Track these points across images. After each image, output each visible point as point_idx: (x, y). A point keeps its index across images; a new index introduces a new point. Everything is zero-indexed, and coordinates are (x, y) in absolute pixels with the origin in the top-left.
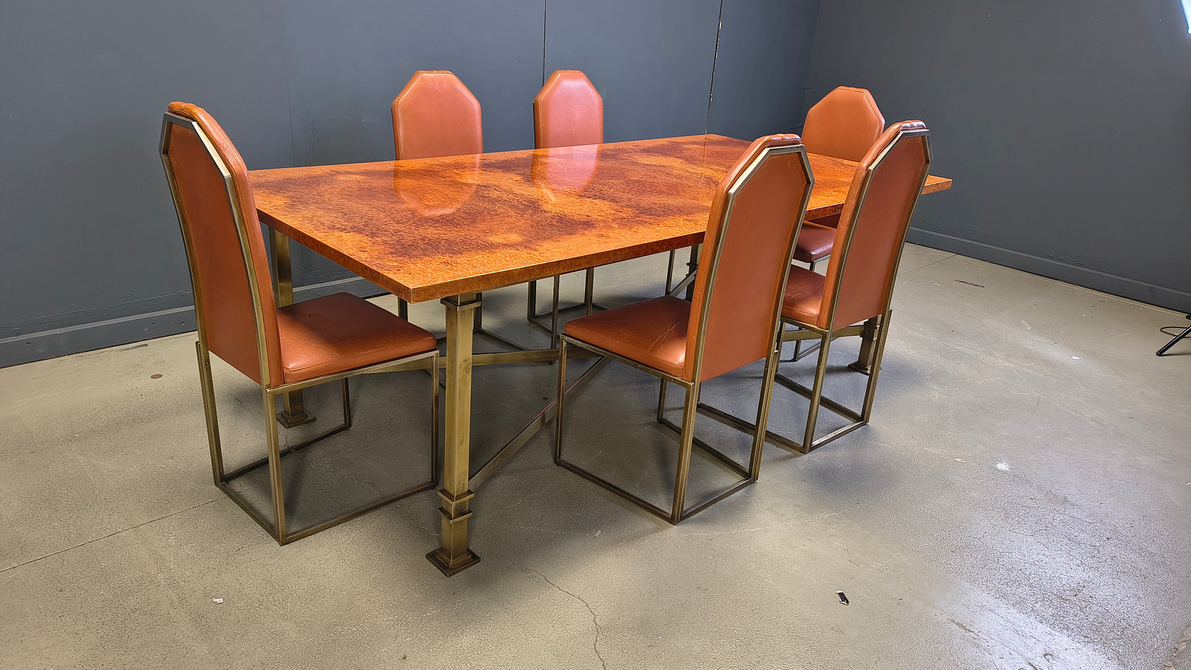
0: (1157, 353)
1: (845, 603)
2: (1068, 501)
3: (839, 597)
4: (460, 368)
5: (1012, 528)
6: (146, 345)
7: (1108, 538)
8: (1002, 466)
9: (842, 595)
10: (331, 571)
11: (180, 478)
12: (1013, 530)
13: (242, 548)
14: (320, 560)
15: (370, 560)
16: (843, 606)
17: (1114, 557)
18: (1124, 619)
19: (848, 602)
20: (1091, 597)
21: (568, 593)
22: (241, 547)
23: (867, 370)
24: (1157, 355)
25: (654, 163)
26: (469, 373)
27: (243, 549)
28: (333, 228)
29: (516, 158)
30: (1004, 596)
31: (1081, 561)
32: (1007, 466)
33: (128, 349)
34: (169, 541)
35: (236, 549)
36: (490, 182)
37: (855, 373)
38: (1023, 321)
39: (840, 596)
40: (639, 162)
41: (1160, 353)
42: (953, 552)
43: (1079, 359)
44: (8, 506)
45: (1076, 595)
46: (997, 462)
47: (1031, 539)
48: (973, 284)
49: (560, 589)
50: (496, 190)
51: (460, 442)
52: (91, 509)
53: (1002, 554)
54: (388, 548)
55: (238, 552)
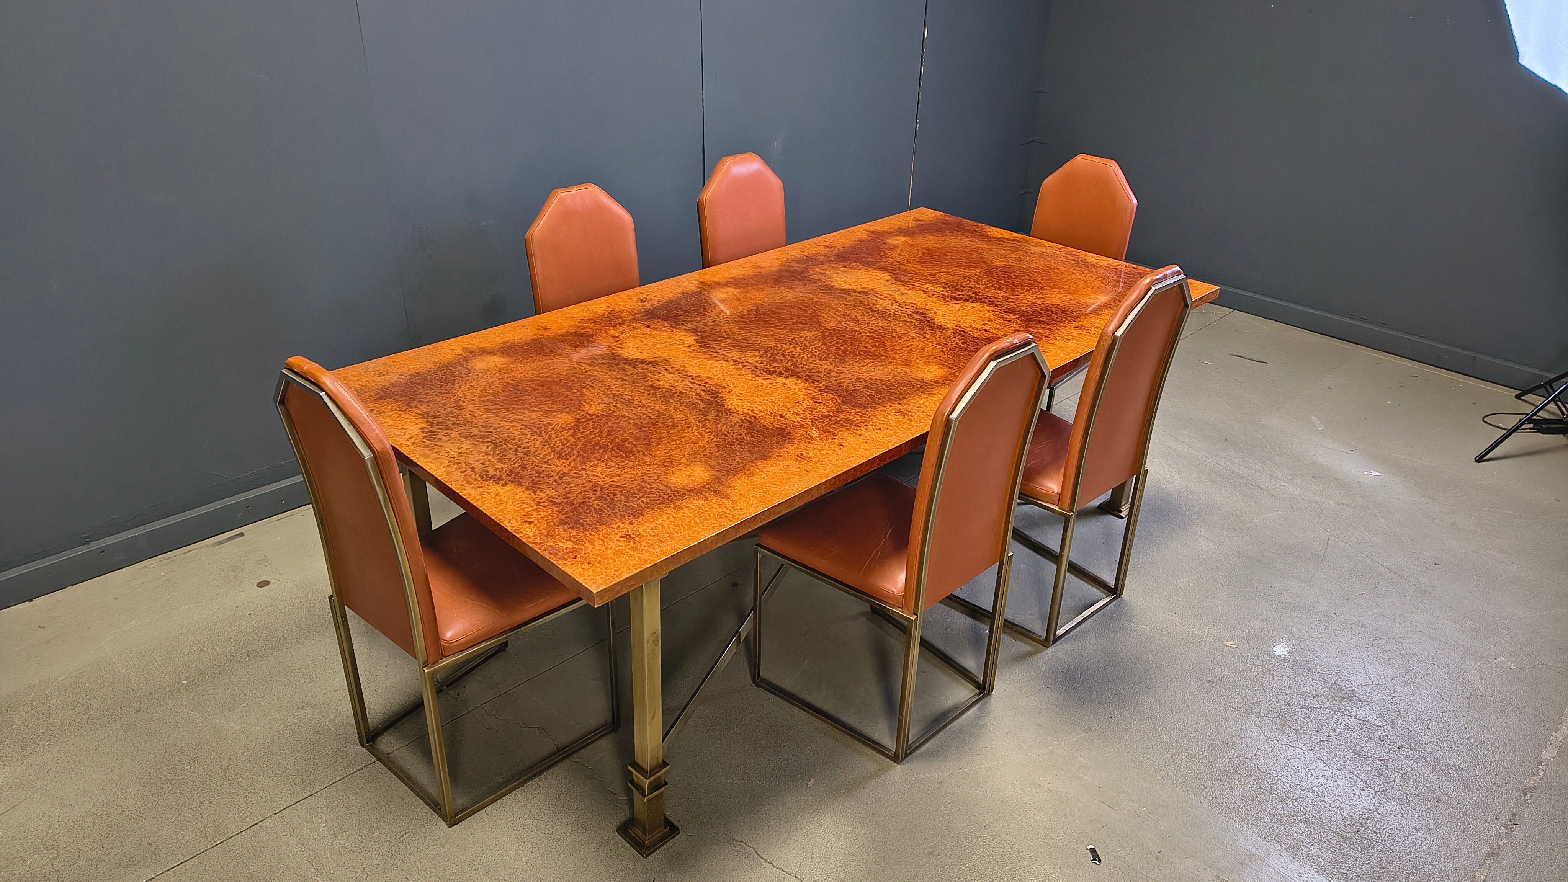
0: (1475, 459)
1: (1097, 862)
2: (1355, 696)
3: (1090, 855)
4: (648, 643)
5: (1288, 741)
6: (242, 535)
7: (1399, 748)
8: (1281, 650)
9: (1093, 851)
10: (511, 858)
11: (318, 737)
12: (1291, 744)
13: (406, 834)
14: (496, 845)
15: (554, 841)
16: (1093, 866)
17: (1405, 773)
18: (1410, 861)
19: (1100, 861)
20: (1375, 833)
21: (783, 870)
22: (404, 832)
23: (1121, 512)
24: (1476, 461)
25: (853, 286)
26: (658, 644)
27: (407, 836)
28: (486, 477)
29: (683, 293)
30: (1276, 838)
31: (1366, 783)
32: (1287, 649)
33: (220, 543)
34: (321, 830)
35: (399, 836)
36: (658, 354)
37: (1106, 517)
38: (1313, 418)
39: (1091, 853)
40: (834, 284)
41: (1480, 459)
42: (1220, 780)
43: (1380, 474)
44: (126, 792)
45: (1358, 831)
46: (1275, 644)
47: (1310, 755)
48: (1252, 360)
49: (773, 865)
50: (666, 370)
51: (652, 716)
52: (223, 791)
53: (1276, 779)
54: (571, 822)
55: (401, 839)
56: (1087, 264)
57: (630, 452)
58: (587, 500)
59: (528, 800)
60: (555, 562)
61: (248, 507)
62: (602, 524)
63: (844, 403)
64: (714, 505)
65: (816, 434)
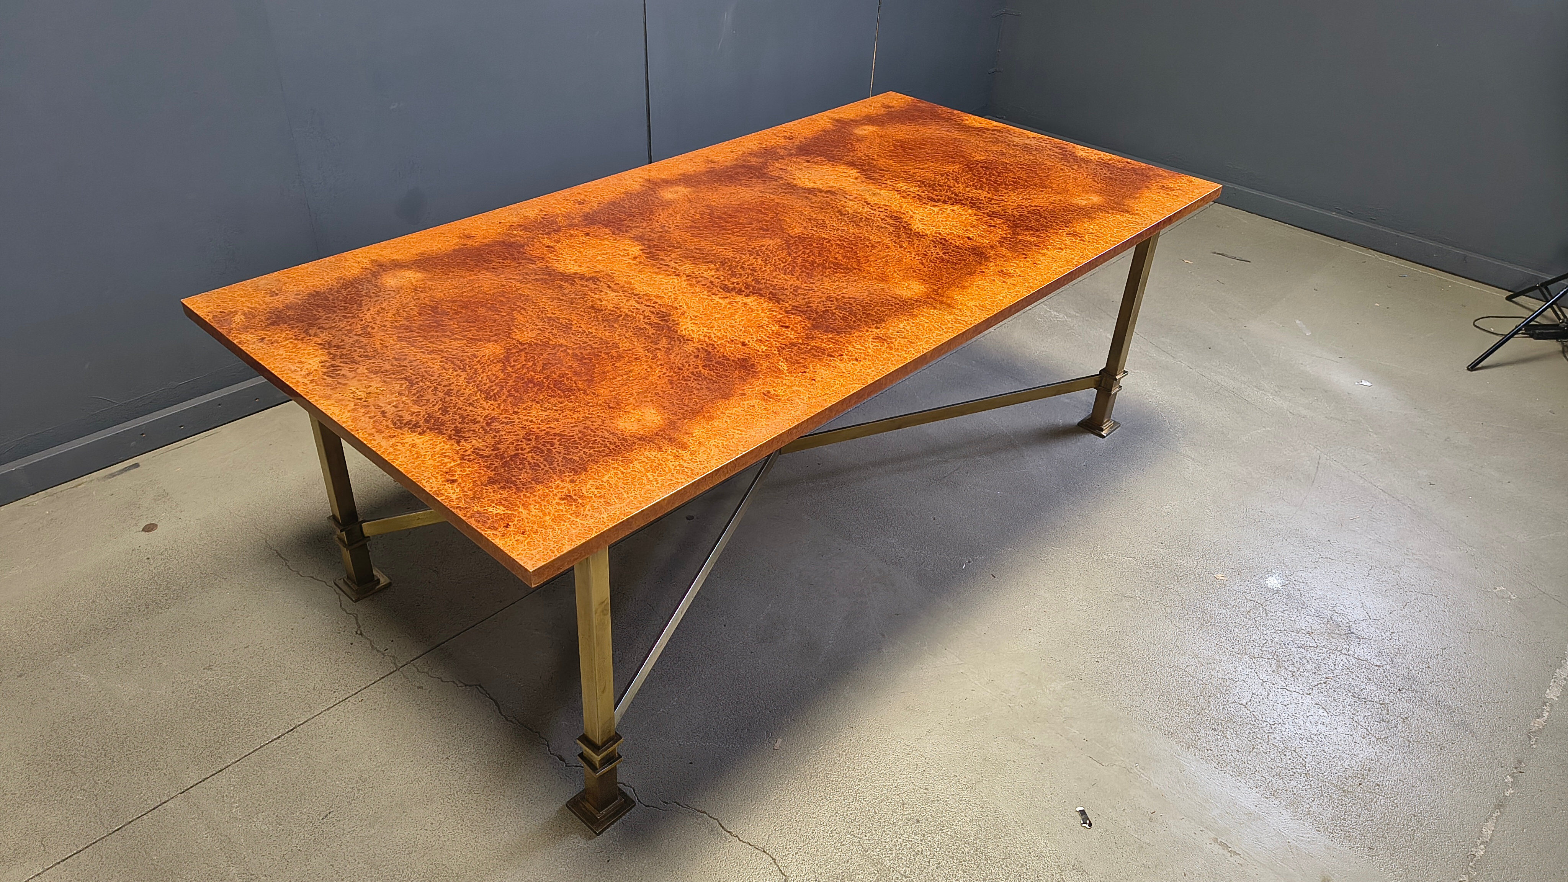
0: (1468, 368)
1: (1087, 826)
2: (1353, 633)
3: (1080, 818)
4: (596, 613)
5: (1285, 685)
6: (137, 465)
7: (1399, 690)
8: (1273, 582)
9: (1083, 813)
10: (448, 839)
11: (227, 703)
12: (1287, 688)
13: (330, 813)
14: (432, 824)
15: (496, 817)
16: (1083, 830)
17: (1406, 718)
18: (1415, 816)
19: (1090, 825)
20: (1378, 785)
21: (750, 844)
22: (328, 812)
23: (1102, 430)
24: (1468, 369)
25: (819, 185)
26: (608, 614)
27: (331, 815)
28: (400, 424)
29: (626, 193)
30: (1275, 794)
31: (1367, 730)
32: (1280, 581)
33: (113, 475)
34: (233, 811)
35: (323, 816)
36: (600, 267)
37: (1086, 436)
38: (1297, 322)
39: (1082, 815)
40: (798, 182)
41: (1473, 367)
42: (1215, 730)
43: (1370, 385)
44: (8, 772)
45: (1360, 784)
46: (1267, 576)
47: (1308, 700)
48: (1235, 258)
49: (739, 839)
50: (609, 287)
51: (602, 690)
52: (120, 767)
53: (1273, 727)
54: (516, 795)
55: (325, 820)
56: (1076, 159)
57: (569, 390)
58: (520, 451)
59: (466, 771)
60: (483, 533)
61: (142, 434)
62: (538, 482)
63: (814, 327)
64: (668, 456)
65: (783, 366)
